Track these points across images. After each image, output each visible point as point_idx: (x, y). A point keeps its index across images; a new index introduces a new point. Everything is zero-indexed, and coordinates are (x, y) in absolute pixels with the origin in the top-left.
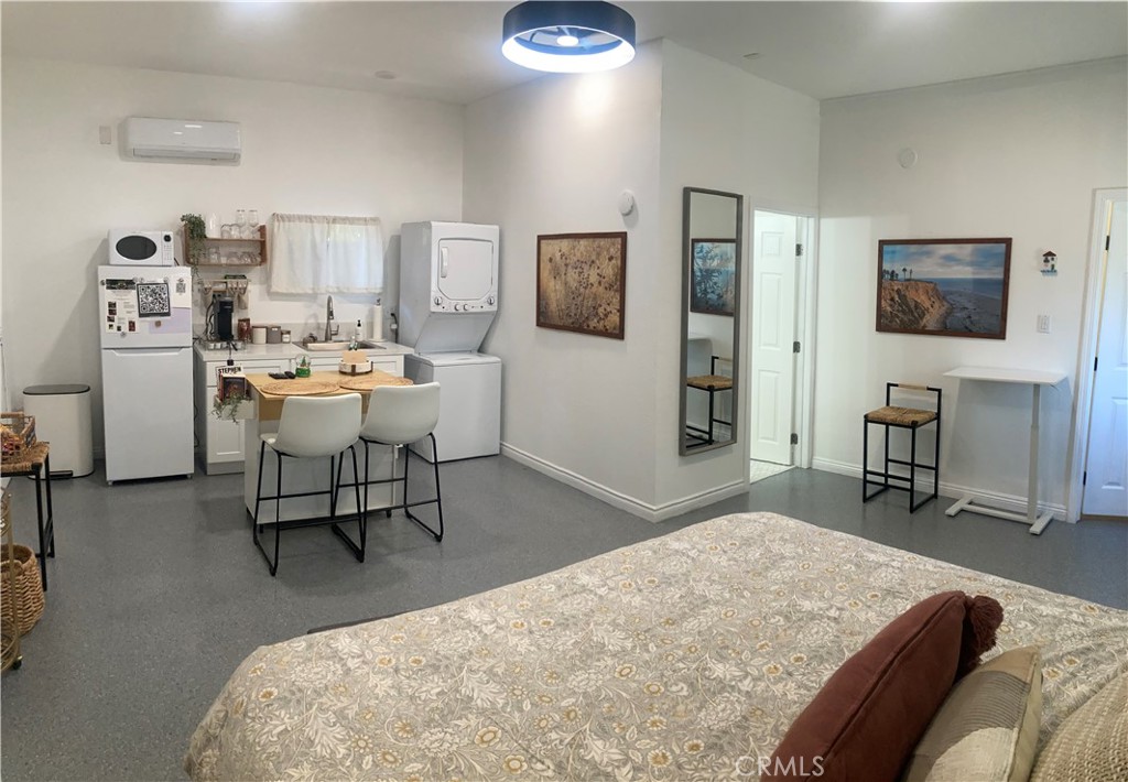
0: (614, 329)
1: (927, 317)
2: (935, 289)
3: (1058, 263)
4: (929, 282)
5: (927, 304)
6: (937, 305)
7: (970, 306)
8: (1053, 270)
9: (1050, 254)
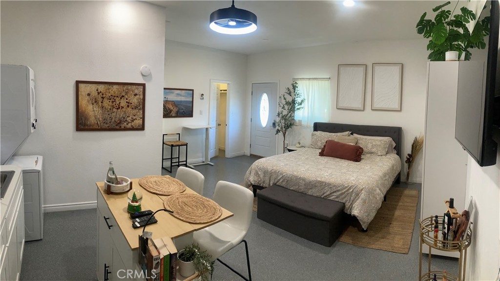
0: (139, 126)
1: (172, 112)
2: (174, 103)
3: (204, 96)
4: (173, 101)
5: (172, 108)
6: (175, 109)
7: (184, 108)
8: (203, 98)
9: (203, 94)
